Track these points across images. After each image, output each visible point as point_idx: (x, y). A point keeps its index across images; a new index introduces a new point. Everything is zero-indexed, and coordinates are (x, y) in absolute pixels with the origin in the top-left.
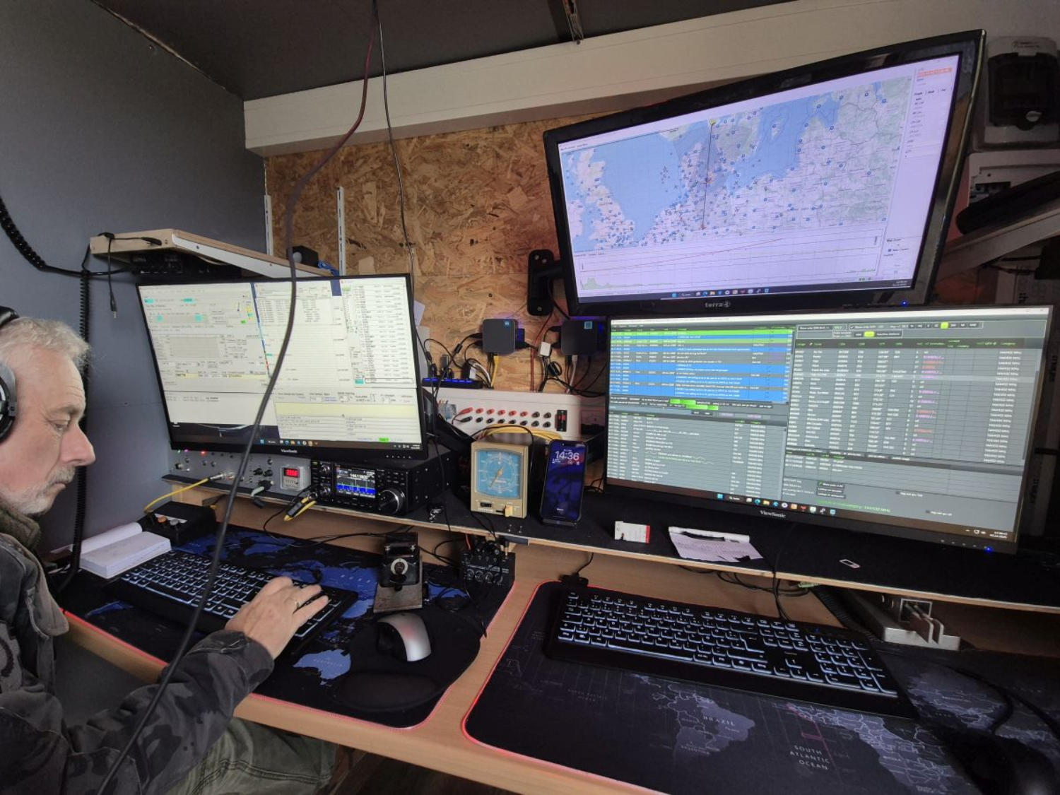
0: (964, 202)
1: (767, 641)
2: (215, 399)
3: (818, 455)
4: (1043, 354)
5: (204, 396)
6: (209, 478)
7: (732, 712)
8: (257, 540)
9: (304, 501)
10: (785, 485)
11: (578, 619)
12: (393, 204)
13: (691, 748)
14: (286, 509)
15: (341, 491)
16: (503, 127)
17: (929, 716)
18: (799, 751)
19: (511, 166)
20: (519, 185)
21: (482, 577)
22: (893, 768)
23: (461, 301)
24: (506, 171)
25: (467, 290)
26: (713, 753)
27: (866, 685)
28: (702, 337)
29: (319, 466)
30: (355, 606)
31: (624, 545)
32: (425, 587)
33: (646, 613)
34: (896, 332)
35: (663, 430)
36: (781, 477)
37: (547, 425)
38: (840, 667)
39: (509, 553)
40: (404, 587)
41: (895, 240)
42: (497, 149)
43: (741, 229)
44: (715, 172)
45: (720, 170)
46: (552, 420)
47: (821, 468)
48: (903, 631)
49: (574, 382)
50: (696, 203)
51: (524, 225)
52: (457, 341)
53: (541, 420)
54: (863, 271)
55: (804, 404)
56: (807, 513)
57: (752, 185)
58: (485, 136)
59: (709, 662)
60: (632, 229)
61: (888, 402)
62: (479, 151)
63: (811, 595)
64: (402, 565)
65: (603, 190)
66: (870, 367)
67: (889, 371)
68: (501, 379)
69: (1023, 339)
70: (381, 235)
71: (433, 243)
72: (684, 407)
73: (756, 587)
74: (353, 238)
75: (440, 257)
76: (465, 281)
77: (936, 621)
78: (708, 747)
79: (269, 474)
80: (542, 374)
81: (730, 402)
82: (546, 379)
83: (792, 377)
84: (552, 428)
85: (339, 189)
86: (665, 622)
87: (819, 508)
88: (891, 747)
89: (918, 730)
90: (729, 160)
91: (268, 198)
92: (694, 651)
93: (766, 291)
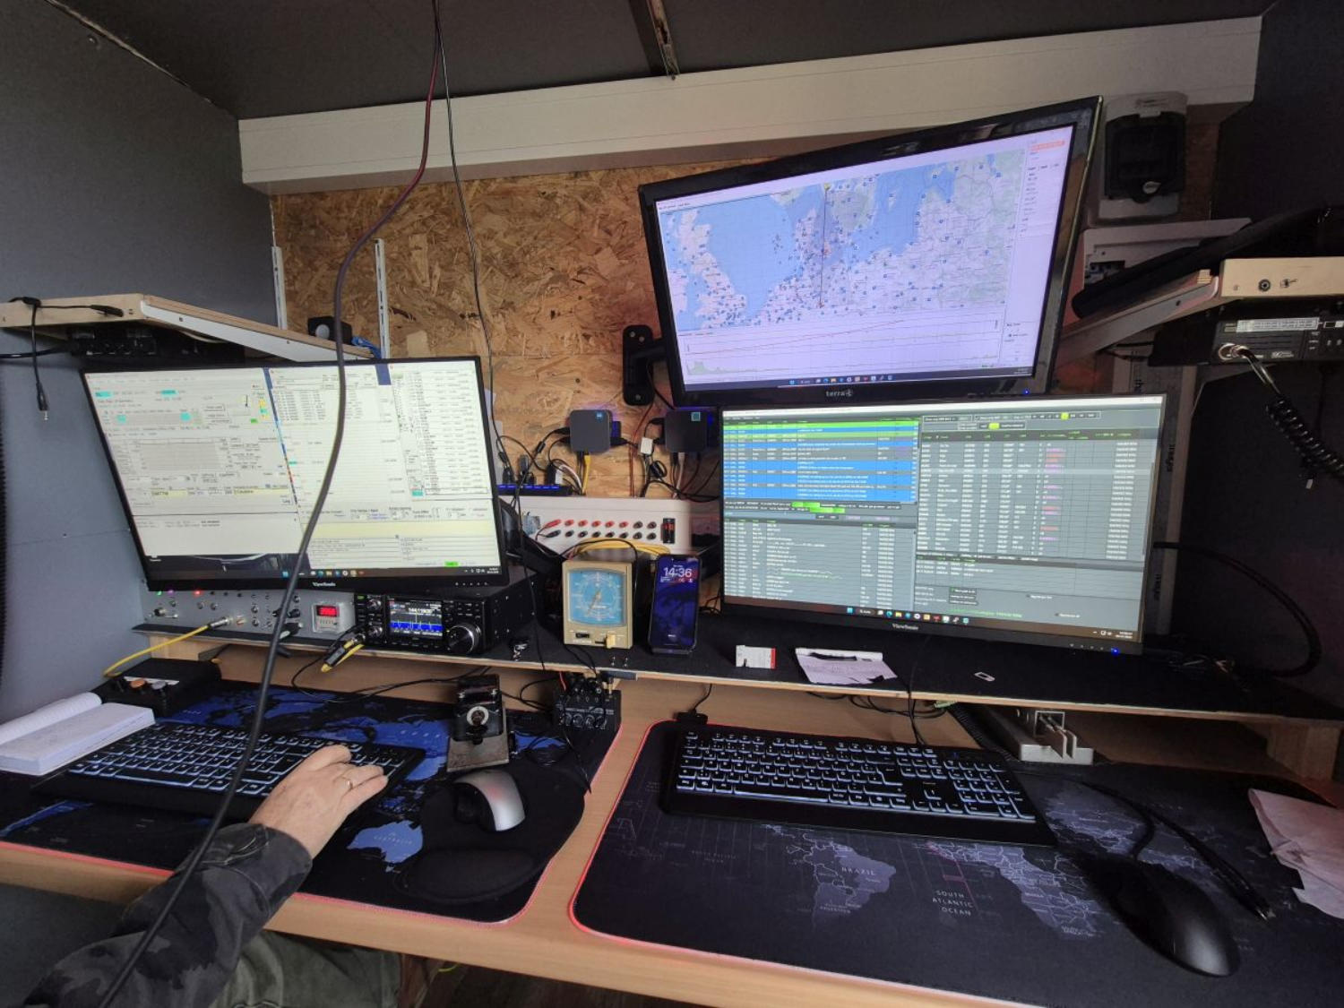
0: (1079, 285)
1: (906, 772)
2: (215, 523)
3: (948, 559)
4: (1158, 444)
5: (198, 520)
6: (209, 625)
7: (872, 858)
8: (282, 698)
9: (347, 646)
10: (917, 593)
11: (699, 763)
12: (451, 263)
13: (830, 907)
14: (323, 657)
15: (396, 630)
16: (586, 173)
17: (1068, 842)
18: (942, 897)
19: (598, 222)
20: (608, 245)
21: (582, 723)
22: (1036, 906)
23: (542, 388)
24: (592, 226)
25: (548, 373)
26: (853, 910)
27: (1005, 812)
28: (825, 430)
29: (366, 601)
30: (422, 765)
31: (747, 672)
32: (511, 738)
33: (775, 749)
34: (1021, 423)
35: (785, 542)
36: (912, 586)
37: (652, 536)
38: (978, 793)
39: (614, 692)
40: (484, 740)
41: (1015, 324)
42: (581, 200)
43: (862, 308)
44: (831, 243)
45: (836, 241)
46: (657, 531)
47: (953, 573)
48: (1038, 747)
49: (681, 484)
50: (812, 277)
51: (616, 295)
52: (538, 438)
53: (645, 531)
54: (986, 357)
55: (933, 504)
56: (941, 624)
57: (870, 259)
58: (565, 183)
59: (845, 802)
60: (743, 305)
61: (1015, 500)
62: (558, 201)
63: (947, 716)
64: (481, 714)
65: (709, 257)
66: (997, 462)
67: (1015, 465)
68: (595, 483)
69: (1138, 430)
70: (436, 303)
71: (504, 315)
72: (808, 511)
73: (890, 711)
74: (398, 306)
75: (511, 332)
76: (546, 363)
77: (1070, 733)
78: (849, 905)
79: (295, 614)
80: (644, 476)
81: (857, 503)
82: (649, 482)
83: (920, 474)
84: (658, 540)
85: (377, 242)
86: (796, 759)
87: (952, 617)
88: (1032, 881)
89: (1058, 859)
90: (846, 230)
91: (277, 251)
92: (829, 790)
93: (890, 378)
